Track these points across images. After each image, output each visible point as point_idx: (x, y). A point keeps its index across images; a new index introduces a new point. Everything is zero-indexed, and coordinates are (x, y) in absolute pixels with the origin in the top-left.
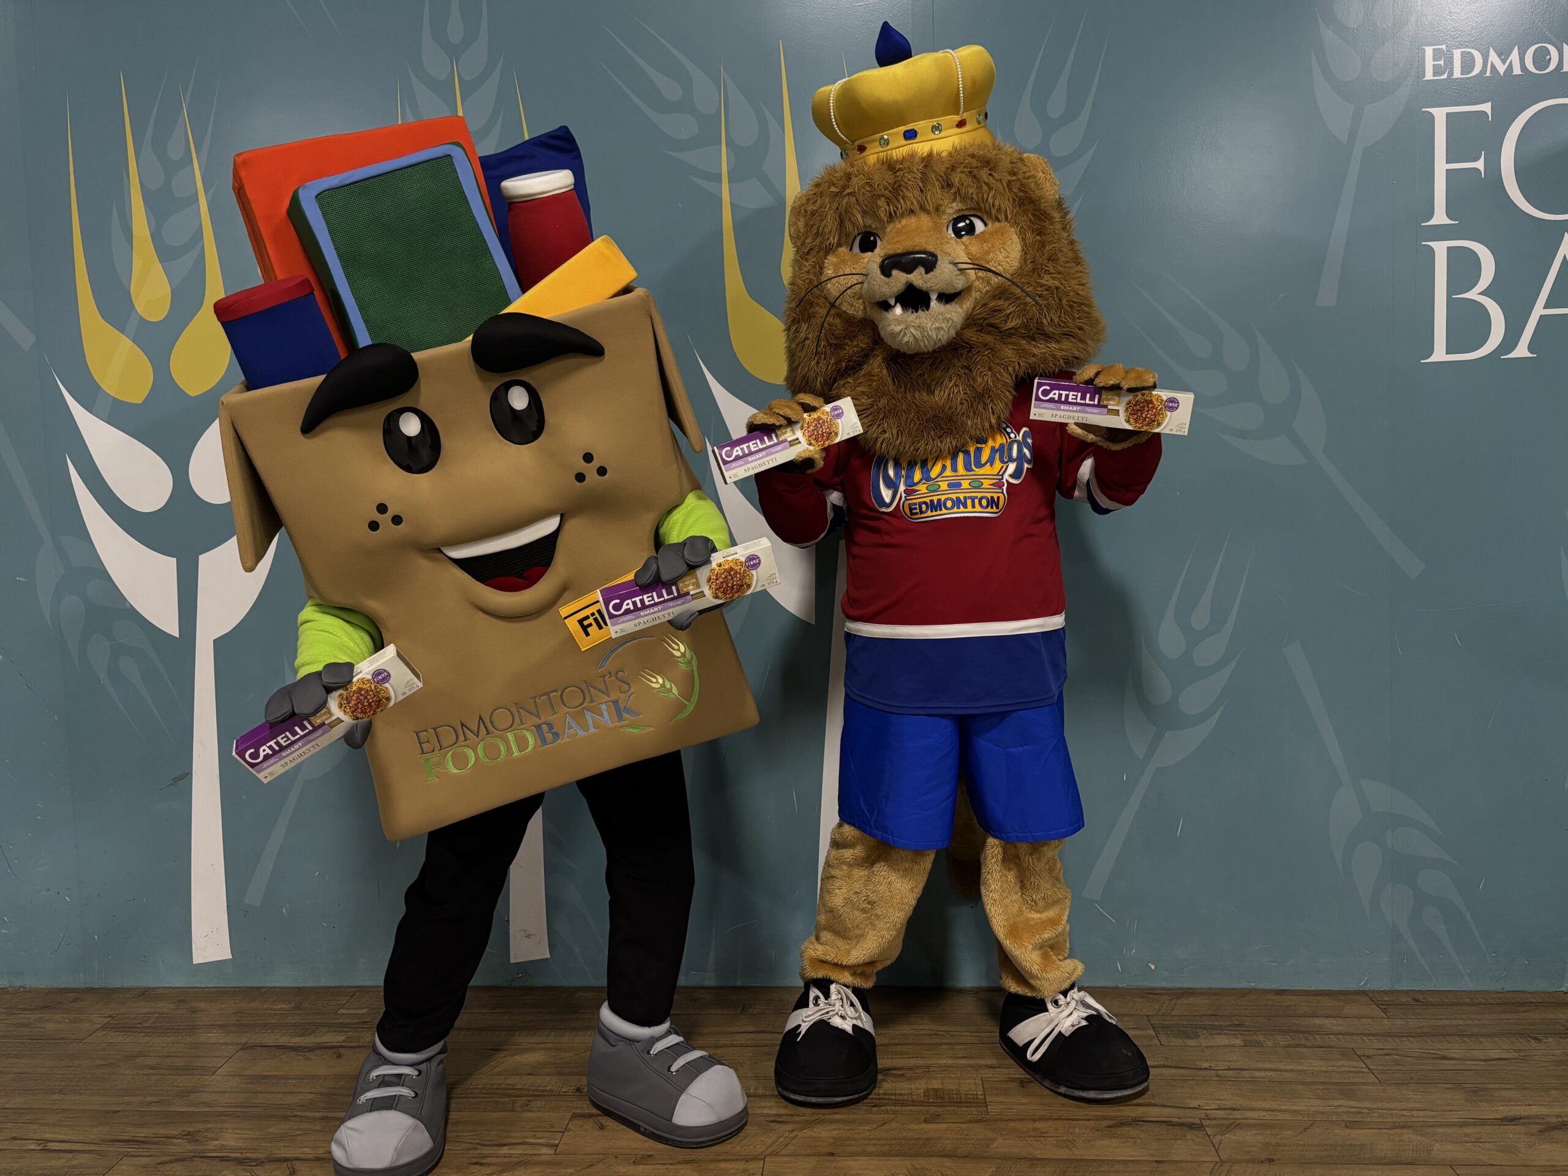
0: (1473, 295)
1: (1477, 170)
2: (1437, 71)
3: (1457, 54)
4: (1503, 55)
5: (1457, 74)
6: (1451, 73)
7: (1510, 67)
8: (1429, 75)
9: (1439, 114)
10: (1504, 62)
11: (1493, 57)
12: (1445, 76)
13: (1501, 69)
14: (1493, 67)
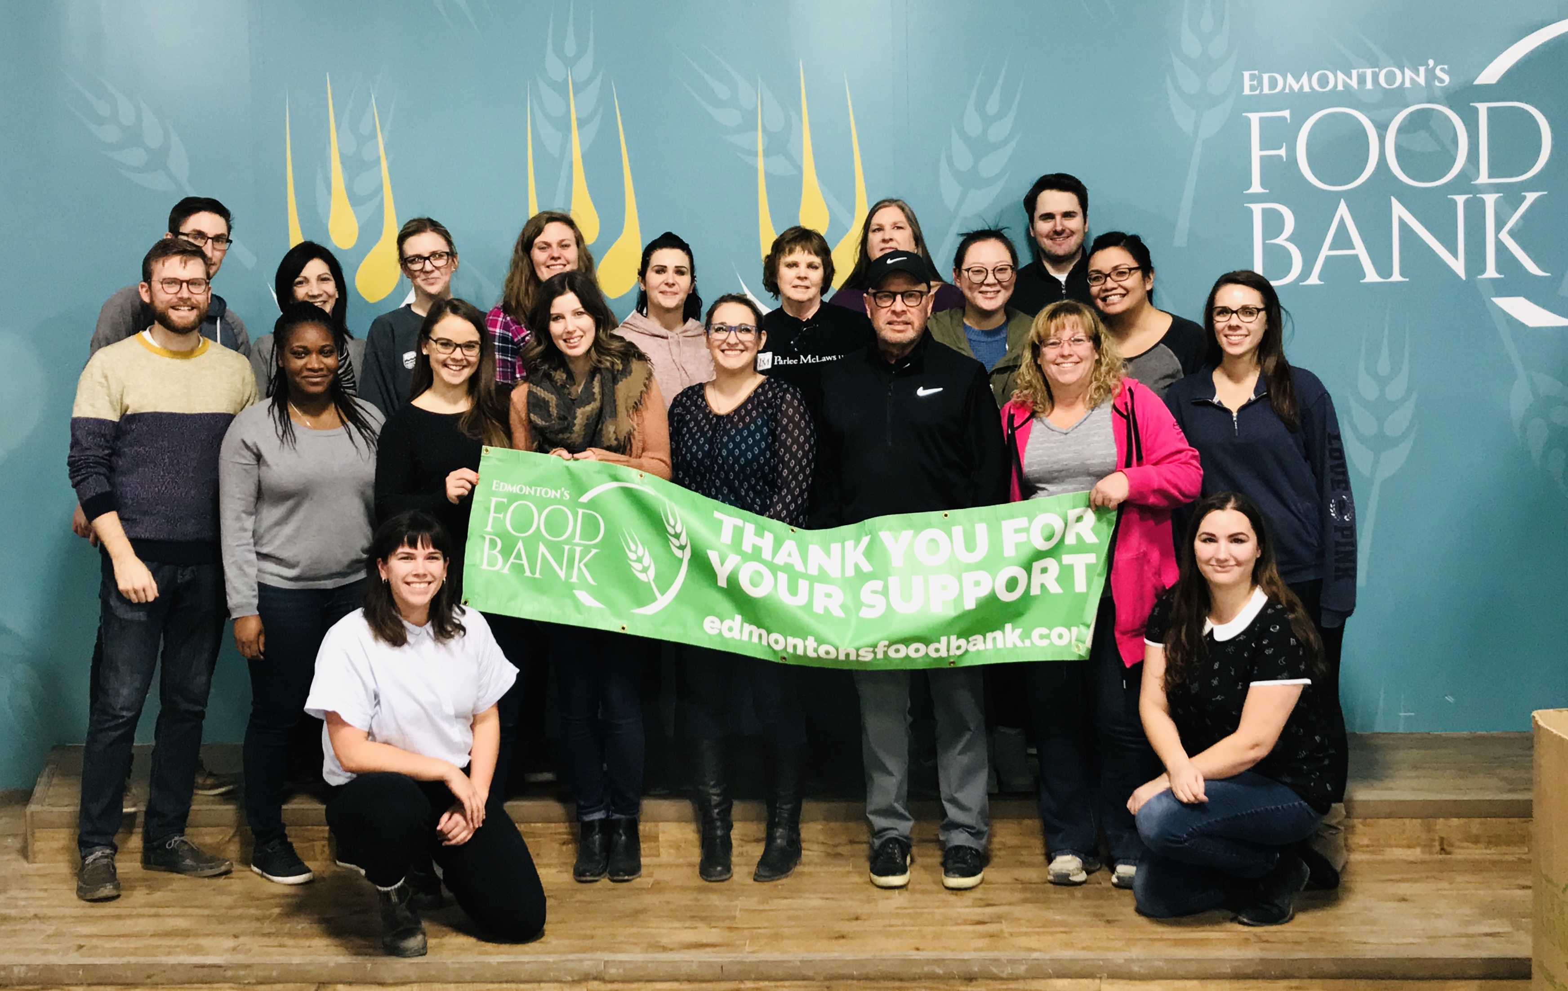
0: (1280, 240)
1: (1280, 157)
2: (1252, 88)
3: (1266, 77)
4: (1298, 79)
5: (1266, 90)
6: (1262, 90)
7: (1302, 87)
8: (1247, 91)
9: (1255, 118)
10: (1298, 82)
11: (1290, 79)
12: (1257, 92)
13: (1296, 87)
14: (1290, 87)
